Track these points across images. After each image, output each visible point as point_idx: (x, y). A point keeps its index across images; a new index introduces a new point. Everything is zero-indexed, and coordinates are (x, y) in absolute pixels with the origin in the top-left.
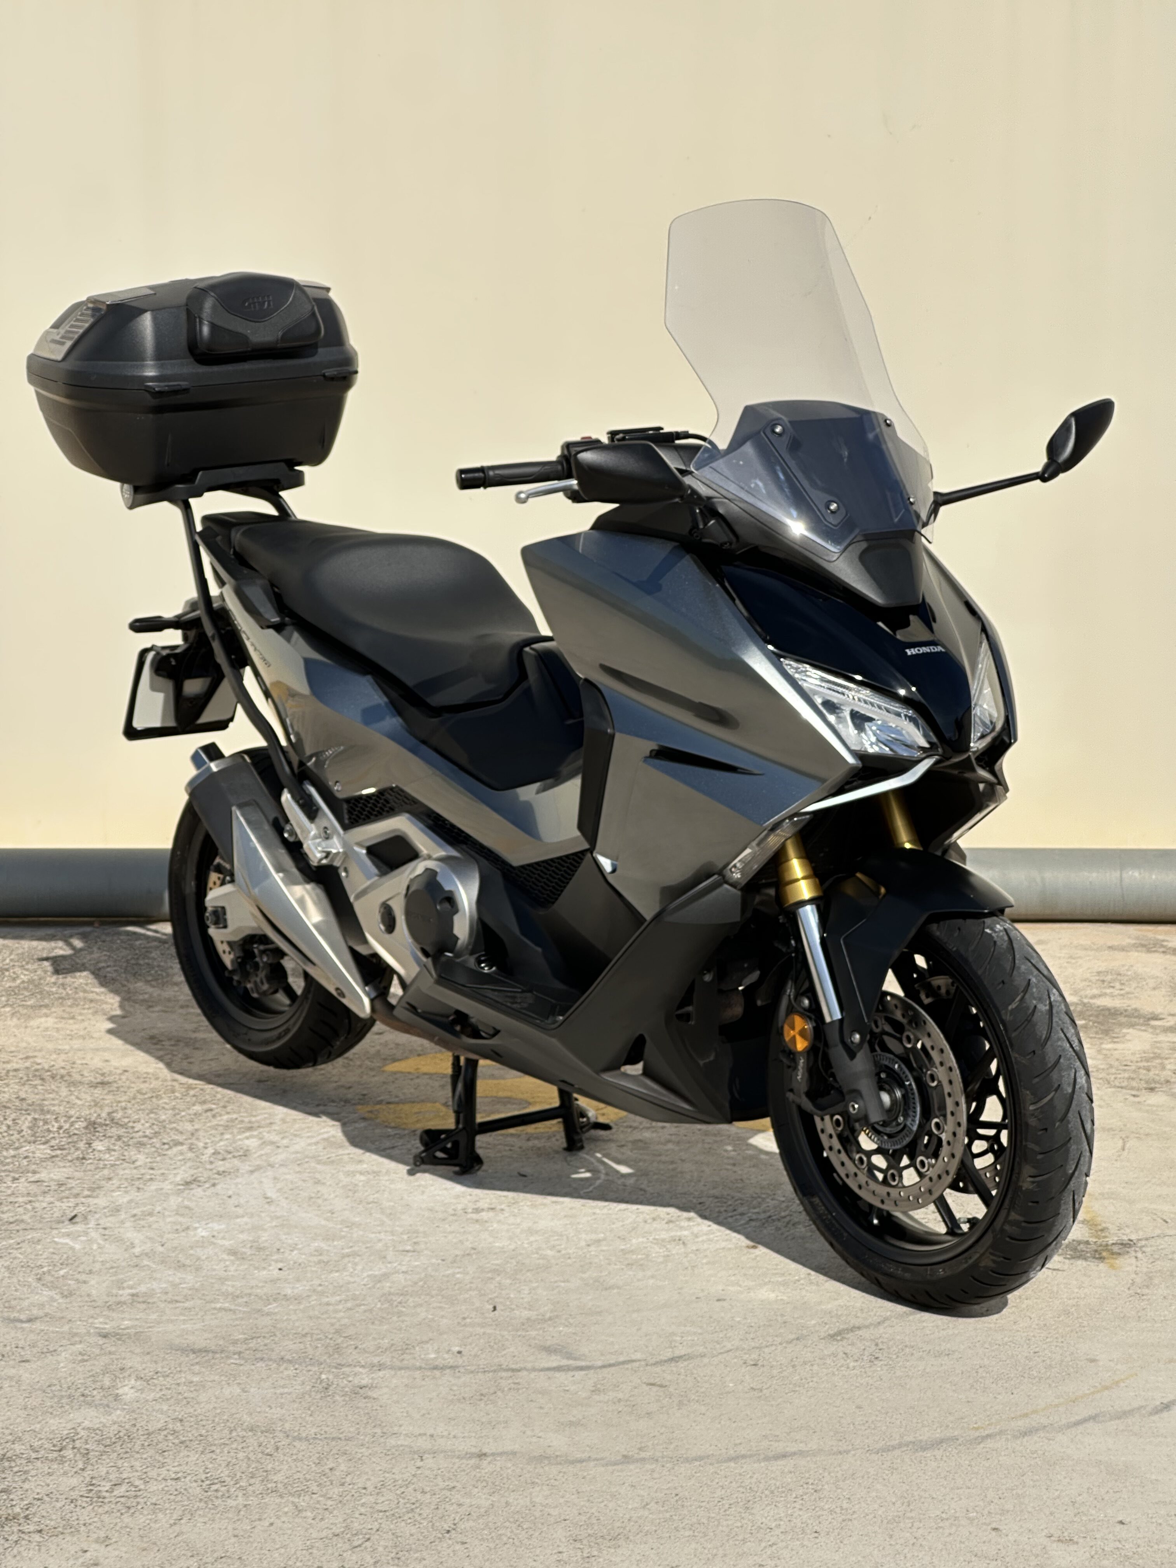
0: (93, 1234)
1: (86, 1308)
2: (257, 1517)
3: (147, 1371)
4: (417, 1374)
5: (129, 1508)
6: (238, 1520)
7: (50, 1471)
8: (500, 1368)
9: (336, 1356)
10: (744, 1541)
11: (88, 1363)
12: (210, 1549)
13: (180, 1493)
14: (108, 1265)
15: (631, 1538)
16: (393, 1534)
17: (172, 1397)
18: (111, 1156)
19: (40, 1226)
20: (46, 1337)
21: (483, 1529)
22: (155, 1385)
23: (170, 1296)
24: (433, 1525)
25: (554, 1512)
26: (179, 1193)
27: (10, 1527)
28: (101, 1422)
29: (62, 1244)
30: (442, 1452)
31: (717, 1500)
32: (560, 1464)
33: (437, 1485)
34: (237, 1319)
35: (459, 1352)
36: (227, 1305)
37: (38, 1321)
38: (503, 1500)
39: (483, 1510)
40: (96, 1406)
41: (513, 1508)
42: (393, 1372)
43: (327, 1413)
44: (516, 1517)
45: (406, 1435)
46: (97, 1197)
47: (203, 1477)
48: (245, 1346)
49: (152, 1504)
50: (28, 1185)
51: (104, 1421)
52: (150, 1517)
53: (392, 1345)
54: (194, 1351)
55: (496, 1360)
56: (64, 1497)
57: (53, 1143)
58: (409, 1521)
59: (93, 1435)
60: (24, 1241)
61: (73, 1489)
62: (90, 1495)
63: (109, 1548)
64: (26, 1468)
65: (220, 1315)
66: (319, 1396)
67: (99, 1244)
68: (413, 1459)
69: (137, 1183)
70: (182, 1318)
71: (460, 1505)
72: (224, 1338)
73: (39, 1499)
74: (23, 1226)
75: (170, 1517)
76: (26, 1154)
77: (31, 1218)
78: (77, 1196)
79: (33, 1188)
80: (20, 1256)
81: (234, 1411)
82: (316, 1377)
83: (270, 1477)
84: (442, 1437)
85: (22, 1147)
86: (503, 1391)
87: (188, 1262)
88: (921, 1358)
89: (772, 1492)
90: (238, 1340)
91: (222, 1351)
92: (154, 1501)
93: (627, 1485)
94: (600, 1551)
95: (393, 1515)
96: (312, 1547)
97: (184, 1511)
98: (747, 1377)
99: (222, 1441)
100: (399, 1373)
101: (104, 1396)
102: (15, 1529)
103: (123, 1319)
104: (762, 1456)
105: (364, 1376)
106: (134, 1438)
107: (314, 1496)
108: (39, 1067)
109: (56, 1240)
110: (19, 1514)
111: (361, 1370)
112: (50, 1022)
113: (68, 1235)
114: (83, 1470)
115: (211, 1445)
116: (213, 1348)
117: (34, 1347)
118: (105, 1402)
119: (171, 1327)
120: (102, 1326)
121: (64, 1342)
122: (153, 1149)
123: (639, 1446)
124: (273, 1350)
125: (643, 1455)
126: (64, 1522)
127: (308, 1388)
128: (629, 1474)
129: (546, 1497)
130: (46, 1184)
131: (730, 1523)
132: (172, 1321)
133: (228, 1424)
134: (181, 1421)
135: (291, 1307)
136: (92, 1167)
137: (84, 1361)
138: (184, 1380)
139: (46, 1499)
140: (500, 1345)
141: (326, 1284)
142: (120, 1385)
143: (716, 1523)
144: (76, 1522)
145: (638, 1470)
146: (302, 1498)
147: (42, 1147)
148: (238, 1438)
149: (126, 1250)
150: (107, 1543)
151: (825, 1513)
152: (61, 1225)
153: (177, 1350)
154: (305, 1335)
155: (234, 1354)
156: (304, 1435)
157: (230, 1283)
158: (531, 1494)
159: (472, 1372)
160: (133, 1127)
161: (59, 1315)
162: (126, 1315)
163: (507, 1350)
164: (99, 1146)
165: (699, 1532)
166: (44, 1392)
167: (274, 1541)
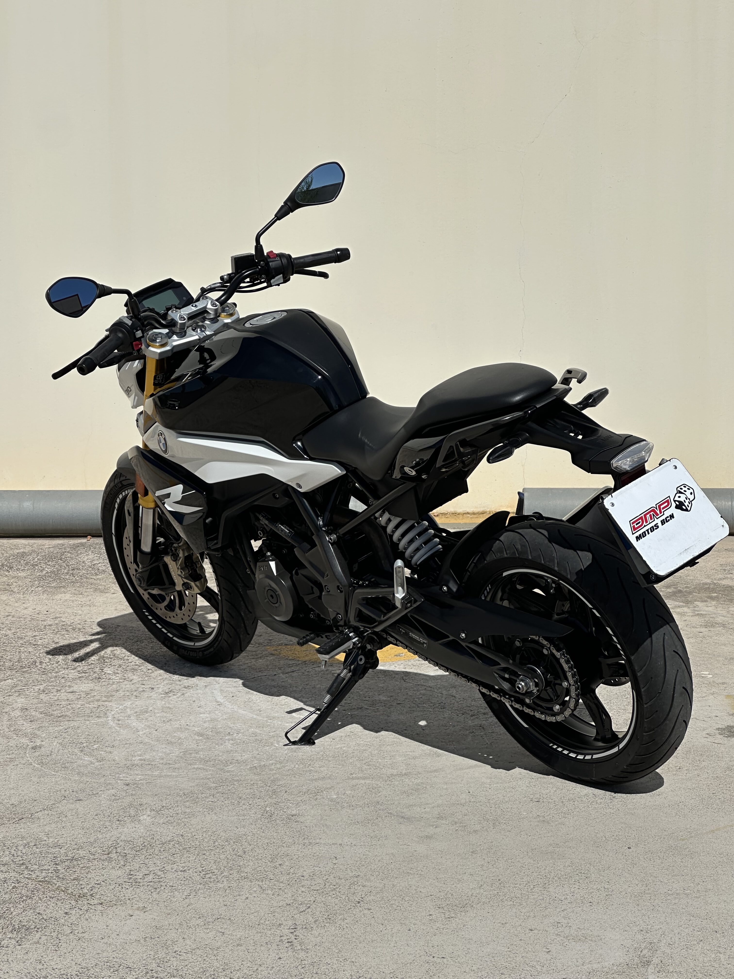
0: (112, 724)
1: (113, 768)
2: (237, 894)
3: (156, 806)
4: (327, 807)
5: (156, 889)
6: (226, 896)
7: (103, 866)
9: (274, 797)
10: (546, 908)
11: (120, 801)
12: (210, 914)
13: (187, 879)
14: (123, 742)
15: (474, 906)
16: (324, 904)
17: (174, 822)
18: (117, 677)
19: (78, 718)
20: (90, 786)
21: (381, 901)
22: (163, 814)
23: (165, 760)
24: (349, 898)
25: (424, 891)
26: (162, 699)
27: (83, 901)
28: (131, 837)
31: (525, 883)
33: (348, 874)
34: (209, 775)
35: (351, 794)
36: (201, 766)
37: (84, 776)
38: (391, 883)
39: (379, 889)
40: (127, 827)
41: (397, 888)
42: (311, 807)
43: (273, 831)
44: (400, 893)
45: (325, 844)
46: (110, 701)
47: (200, 869)
48: (216, 791)
49: (170, 886)
50: (67, 694)
51: (134, 836)
52: (170, 894)
53: (308, 790)
54: (185, 794)
55: (376, 800)
56: (114, 882)
58: (333, 896)
59: (128, 845)
60: (69, 728)
61: (119, 877)
62: (131, 881)
63: (147, 913)
64: (88, 865)
65: (198, 772)
66: (266, 821)
67: (116, 730)
68: (331, 859)
69: (135, 694)
70: (174, 774)
71: (364, 886)
72: (202, 786)
73: (98, 884)
74: (67, 719)
75: (183, 894)
77: (71, 714)
78: (98, 700)
79: (71, 696)
80: (67, 736)
81: (214, 830)
82: (264, 809)
83: (242, 870)
84: (348, 845)
86: (382, 818)
87: (173, 740)
89: (559, 878)
90: (211, 787)
91: (202, 794)
92: (171, 884)
93: (467, 874)
94: (456, 914)
95: (323, 892)
96: (274, 912)
97: (191, 890)
98: (534, 809)
99: (209, 848)
100: (315, 807)
101: (132, 821)
102: (85, 902)
103: (137, 775)
105: (293, 809)
106: (153, 846)
107: (271, 881)
109: (89, 727)
110: (87, 893)
111: (291, 805)
112: (68, 596)
115: (203, 850)
116: (196, 792)
117: (83, 791)
118: (133, 825)
119: (168, 780)
120: (125, 779)
121: (102, 788)
122: (143, 673)
123: (471, 850)
124: (234, 794)
125: (475, 856)
126: (116, 898)
127: (259, 816)
129: (418, 882)
130: (78, 694)
131: (535, 897)
132: (168, 776)
133: (212, 837)
134: (182, 836)
135: (242, 767)
136: (106, 683)
137: (116, 800)
138: (180, 811)
139: (102, 883)
140: (376, 790)
141: (262, 754)
142: (140, 814)
143: (527, 897)
144: (124, 898)
146: (264, 882)
147: (72, 671)
148: (219, 846)
149: (134, 733)
150: (144, 910)
151: (595, 891)
153: (174, 793)
154: (253, 784)
155: (210, 795)
157: (201, 753)
158: (407, 879)
160: (128, 660)
161: (97, 772)
162: (139, 772)
163: (381, 793)
164: (108, 670)
165: (517, 903)
166: (93, 818)
167: (250, 908)
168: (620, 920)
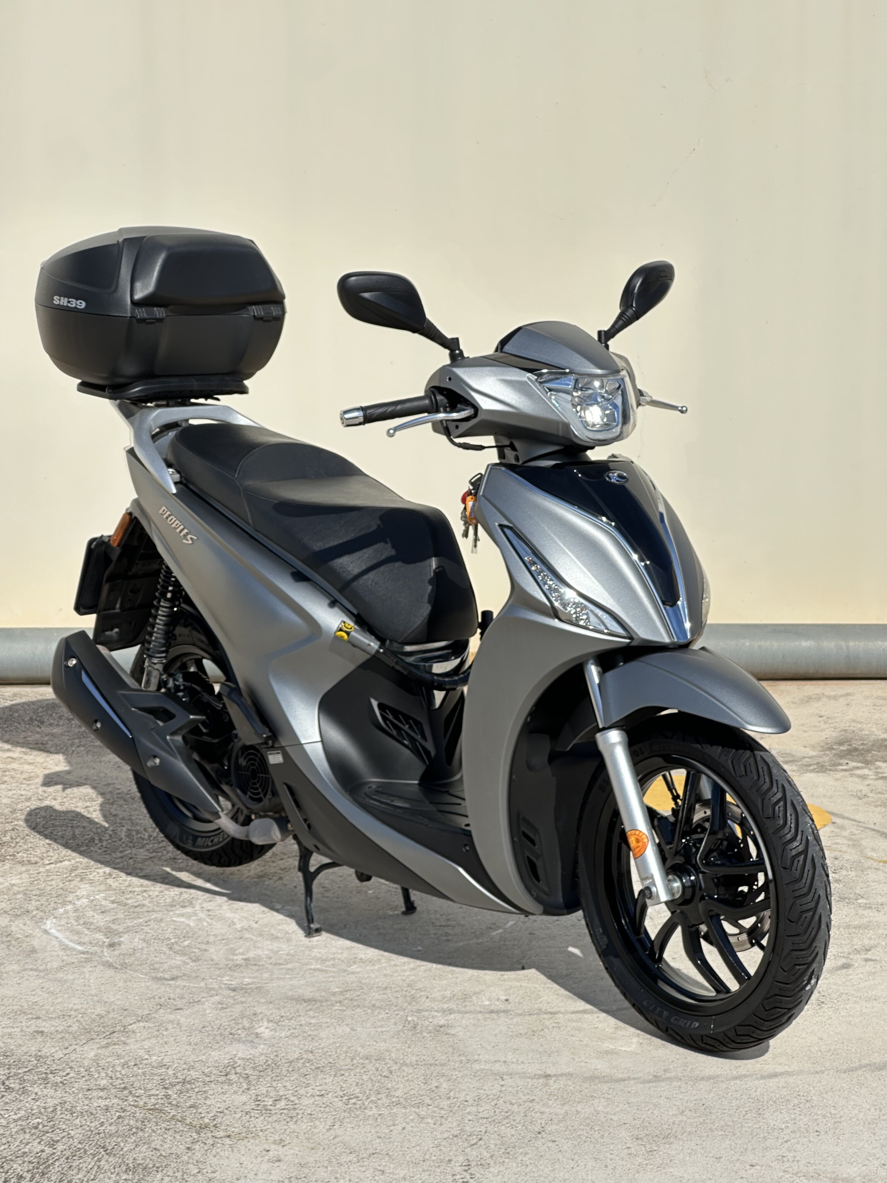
0: (201, 915)
1: (212, 969)
2: (391, 1123)
3: (274, 1016)
4: (480, 1016)
5: (292, 1117)
6: (378, 1126)
7: (223, 1090)
8: (540, 1012)
9: (414, 1003)
10: (765, 1138)
11: (228, 1010)
12: (362, 1148)
13: (327, 1106)
14: (219, 938)
15: (679, 1137)
16: (498, 1135)
17: (299, 1035)
19: (158, 909)
20: (189, 991)
21: (565, 1131)
22: (284, 1026)
23: (274, 960)
24: (526, 1128)
25: (615, 1118)
26: (255, 884)
27: (205, 1133)
28: (251, 1054)
29: (179, 922)
30: (516, 1074)
31: (735, 1108)
32: (608, 1082)
33: (520, 1098)
34: (329, 977)
35: (507, 1000)
36: (319, 966)
37: (180, 979)
38: (573, 1109)
39: (560, 1117)
40: (244, 1042)
41: (582, 1115)
42: (461, 1016)
43: (421, 1046)
44: (587, 1121)
45: (485, 1061)
47: (341, 1093)
48: (342, 997)
49: (308, 1114)
50: (140, 879)
51: (253, 1053)
52: (309, 1124)
53: (454, 996)
54: (305, 1001)
55: (536, 1006)
56: (239, 1110)
57: (148, 847)
58: (507, 1125)
59: (248, 1064)
60: (150, 920)
61: (245, 1104)
62: (259, 1108)
63: (285, 1148)
64: (204, 1089)
65: (316, 974)
66: (410, 1033)
67: (208, 922)
68: (496, 1079)
69: (221, 877)
70: (288, 976)
71: (542, 1113)
72: (324, 991)
73: (221, 1112)
74: (145, 909)
75: (325, 1124)
76: (130, 856)
77: (150, 902)
78: (179, 886)
79: (144, 881)
80: (150, 931)
81: (349, 1045)
82: (404, 1018)
83: (392, 1093)
84: (513, 1063)
85: (125, 851)
86: (548, 1029)
87: (278, 935)
88: (856, 1002)
89: (775, 1102)
90: (336, 992)
91: (327, 1001)
92: (309, 1112)
93: (663, 1097)
94: (658, 1146)
95: (494, 1121)
96: (440, 1146)
97: (334, 1119)
99: (347, 1067)
100: (466, 1015)
101: (247, 1034)
102: (209, 1135)
103: (243, 977)
104: (759, 1076)
105: (440, 1018)
106: (279, 1065)
107: (430, 1107)
108: (119, 791)
109: (174, 919)
110: (209, 1124)
111: (436, 1014)
113: (182, 915)
114: (248, 1089)
115: (340, 1070)
116: (319, 998)
117: (182, 998)
118: (249, 1038)
119: (281, 983)
120: (229, 983)
121: (204, 995)
123: (663, 1068)
124: (365, 1000)
125: (668, 1075)
126: (245, 1129)
127: (401, 1027)
128: (663, 1089)
129: (605, 1107)
131: (750, 1125)
132: (281, 979)
133: (348, 1054)
134: (312, 1052)
135: (368, 968)
136: (185, 865)
137: (224, 1008)
138: (304, 1022)
139: (226, 1111)
140: (535, 994)
142: (257, 1026)
143: (740, 1125)
144: (255, 1129)
145: (668, 1087)
146: (421, 1109)
147: (141, 850)
148: (359, 1065)
149: (230, 926)
150: (282, 1144)
151: (820, 1117)
152: (174, 908)
153: (292, 1000)
154: (386, 988)
155: (337, 1002)
156: (408, 1062)
157: (316, 950)
158: (593, 1104)
159: (520, 1015)
161: (194, 974)
162: (245, 974)
163: (541, 998)
165: (729, 1132)
166: (200, 1031)
167: (409, 1140)
168: (856, 1153)
